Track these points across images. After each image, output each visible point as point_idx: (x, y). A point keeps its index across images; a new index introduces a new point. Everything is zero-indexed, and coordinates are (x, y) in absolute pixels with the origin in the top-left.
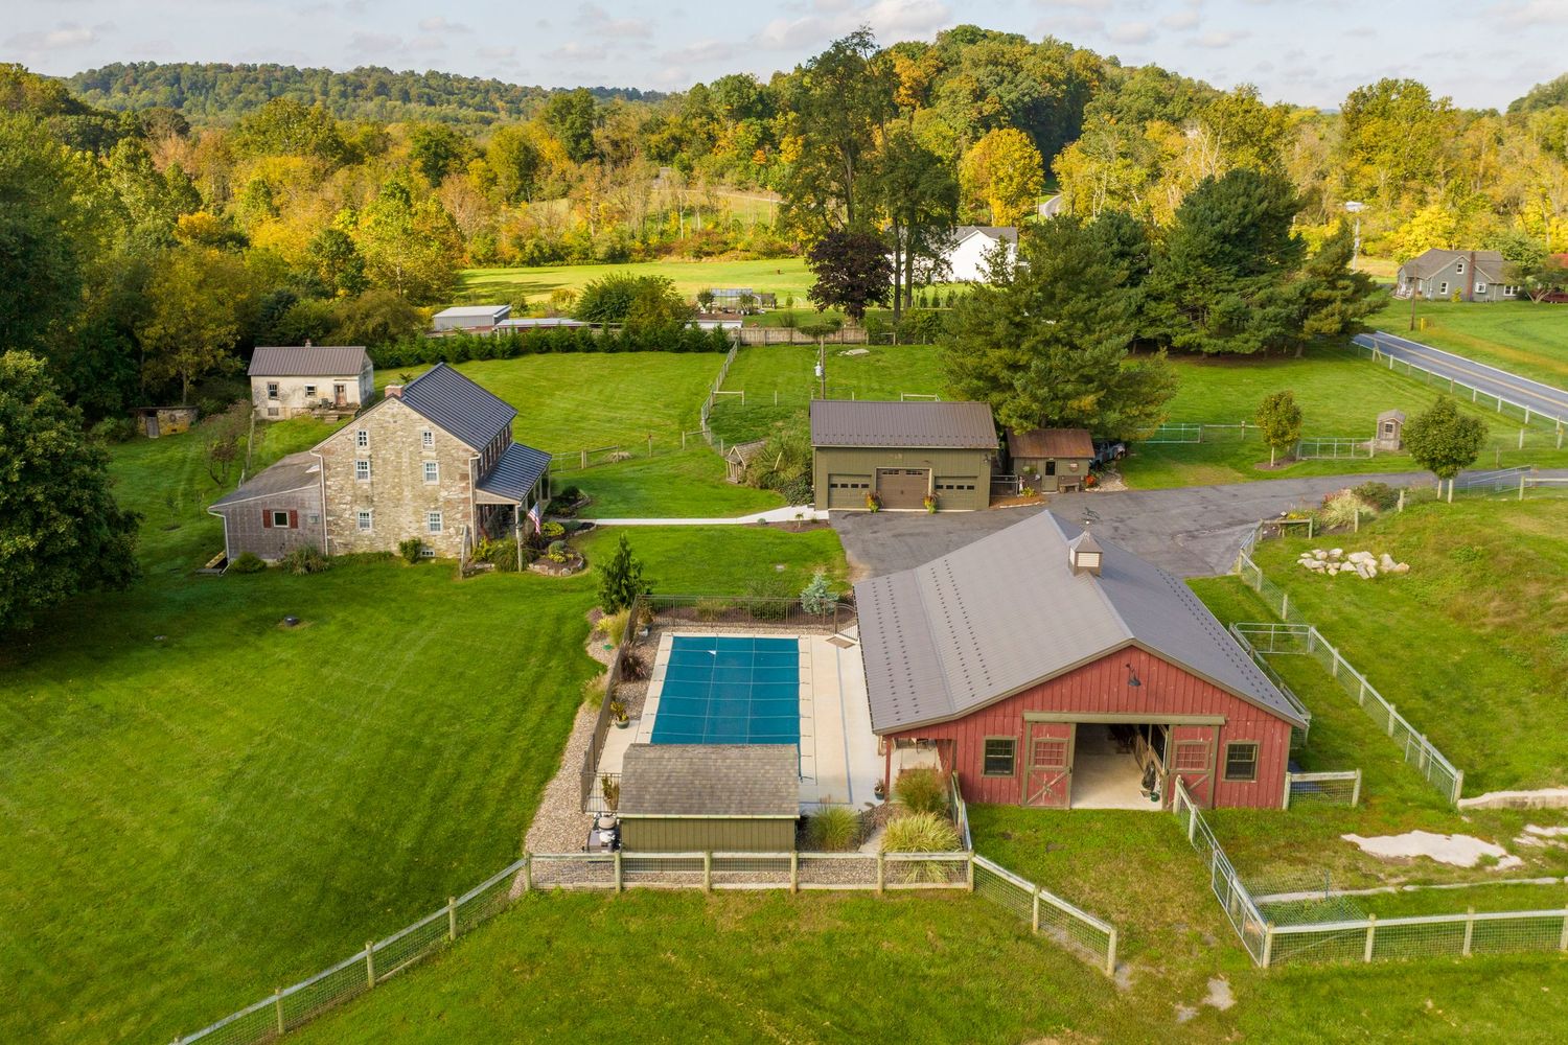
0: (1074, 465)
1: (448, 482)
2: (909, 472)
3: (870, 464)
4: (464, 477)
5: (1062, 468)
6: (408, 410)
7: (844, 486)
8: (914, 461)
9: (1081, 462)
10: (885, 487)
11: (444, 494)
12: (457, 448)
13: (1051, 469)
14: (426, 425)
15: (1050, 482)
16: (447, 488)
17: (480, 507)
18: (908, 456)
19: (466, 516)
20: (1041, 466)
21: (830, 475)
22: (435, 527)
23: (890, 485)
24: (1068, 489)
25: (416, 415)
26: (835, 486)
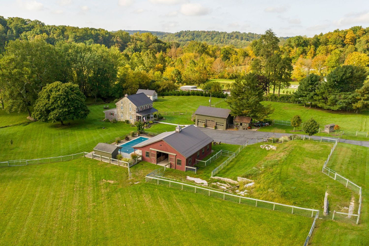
0: (246, 124)
1: (133, 111)
2: (212, 121)
3: (205, 118)
4: (135, 111)
5: (243, 124)
6: (128, 99)
7: (201, 122)
8: (212, 119)
9: (247, 124)
10: (207, 123)
11: (132, 113)
12: (134, 106)
13: (241, 124)
14: (130, 102)
15: (241, 127)
16: (132, 112)
17: (137, 116)
18: (211, 118)
19: (135, 117)
20: (239, 124)
21: (198, 120)
22: (131, 118)
23: (208, 123)
24: (244, 129)
25: (129, 100)
26: (199, 122)
